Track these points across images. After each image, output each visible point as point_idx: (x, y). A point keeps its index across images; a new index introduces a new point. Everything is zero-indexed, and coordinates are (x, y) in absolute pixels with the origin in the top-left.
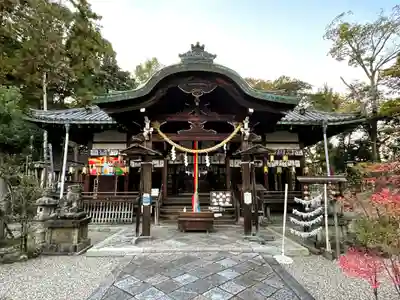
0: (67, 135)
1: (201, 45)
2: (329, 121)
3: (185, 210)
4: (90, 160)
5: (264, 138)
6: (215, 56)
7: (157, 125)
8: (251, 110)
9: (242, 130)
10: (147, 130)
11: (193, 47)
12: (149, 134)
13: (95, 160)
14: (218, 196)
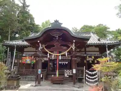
0: (15, 49)
1: (57, 20)
2: (108, 43)
3: (53, 76)
4: (23, 58)
5: (85, 50)
6: (62, 24)
7: (44, 46)
8: (74, 41)
9: (72, 47)
10: (40, 48)
11: (55, 21)
12: (41, 49)
13: (24, 58)
14: (67, 72)
